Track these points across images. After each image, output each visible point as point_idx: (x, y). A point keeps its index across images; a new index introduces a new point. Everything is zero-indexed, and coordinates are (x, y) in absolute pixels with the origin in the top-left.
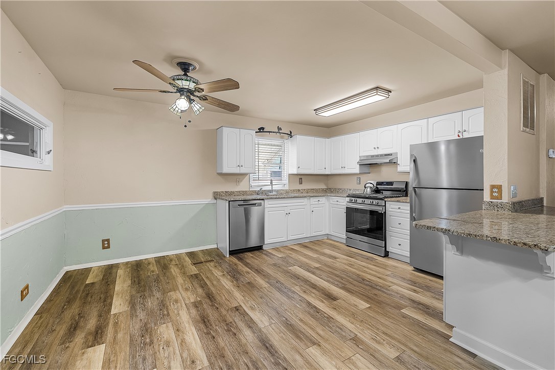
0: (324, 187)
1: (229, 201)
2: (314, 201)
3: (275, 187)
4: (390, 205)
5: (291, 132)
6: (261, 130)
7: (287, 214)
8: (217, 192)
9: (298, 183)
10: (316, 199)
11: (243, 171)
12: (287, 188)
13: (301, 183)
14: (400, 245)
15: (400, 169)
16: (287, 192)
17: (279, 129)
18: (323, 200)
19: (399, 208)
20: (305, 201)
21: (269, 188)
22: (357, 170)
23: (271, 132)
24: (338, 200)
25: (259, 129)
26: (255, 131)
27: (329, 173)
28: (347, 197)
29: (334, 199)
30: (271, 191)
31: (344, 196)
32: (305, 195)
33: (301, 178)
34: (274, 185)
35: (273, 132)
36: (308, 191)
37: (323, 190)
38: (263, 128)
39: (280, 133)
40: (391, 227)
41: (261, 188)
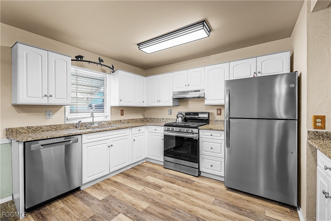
0: (141, 117)
1: (24, 143)
2: (135, 130)
3: (96, 120)
4: (203, 132)
5: (113, 67)
6: (79, 58)
7: (109, 146)
8: (12, 129)
9: (120, 114)
10: (137, 129)
11: (53, 101)
12: (109, 119)
13: (122, 115)
14: (212, 166)
15: (207, 102)
16: (109, 123)
17: (101, 60)
18: (143, 129)
19: (211, 135)
20: (127, 131)
21: (90, 120)
22: (171, 103)
23: (91, 62)
24: (156, 129)
25: (76, 57)
26: (70, 59)
27: (147, 106)
28: (165, 126)
29: (152, 128)
30: (92, 123)
31: (162, 125)
32: (127, 125)
33: (122, 110)
34: (95, 117)
35: (94, 63)
36: (128, 121)
37: (141, 119)
38: (81, 57)
39: (101, 64)
40: (204, 151)
41: (79, 120)
